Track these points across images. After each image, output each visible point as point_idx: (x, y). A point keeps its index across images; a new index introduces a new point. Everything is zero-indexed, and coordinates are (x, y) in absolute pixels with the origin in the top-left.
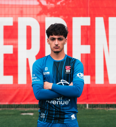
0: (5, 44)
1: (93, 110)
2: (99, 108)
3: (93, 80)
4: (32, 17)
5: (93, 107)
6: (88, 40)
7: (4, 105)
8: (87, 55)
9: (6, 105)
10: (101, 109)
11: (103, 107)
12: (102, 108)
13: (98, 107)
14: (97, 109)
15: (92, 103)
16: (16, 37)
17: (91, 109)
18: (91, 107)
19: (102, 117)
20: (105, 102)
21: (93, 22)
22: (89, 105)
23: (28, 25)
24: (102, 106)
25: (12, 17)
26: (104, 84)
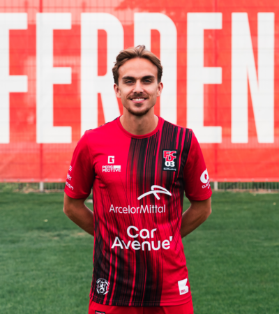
0: (55, 66)
1: (228, 193)
2: (238, 190)
3: (227, 135)
4: (107, 12)
5: (226, 188)
6: (217, 57)
7: (54, 184)
8: (216, 86)
9: (58, 183)
10: (242, 191)
11: (246, 188)
12: (244, 190)
13: (236, 188)
14: (234, 191)
15: (225, 180)
16: (77, 52)
17: (223, 191)
18: (222, 188)
19: (245, 207)
20: (250, 177)
21: (227, 22)
22: (219, 183)
23: (101, 28)
24: (244, 186)
25: (69, 12)
26: (248, 144)
